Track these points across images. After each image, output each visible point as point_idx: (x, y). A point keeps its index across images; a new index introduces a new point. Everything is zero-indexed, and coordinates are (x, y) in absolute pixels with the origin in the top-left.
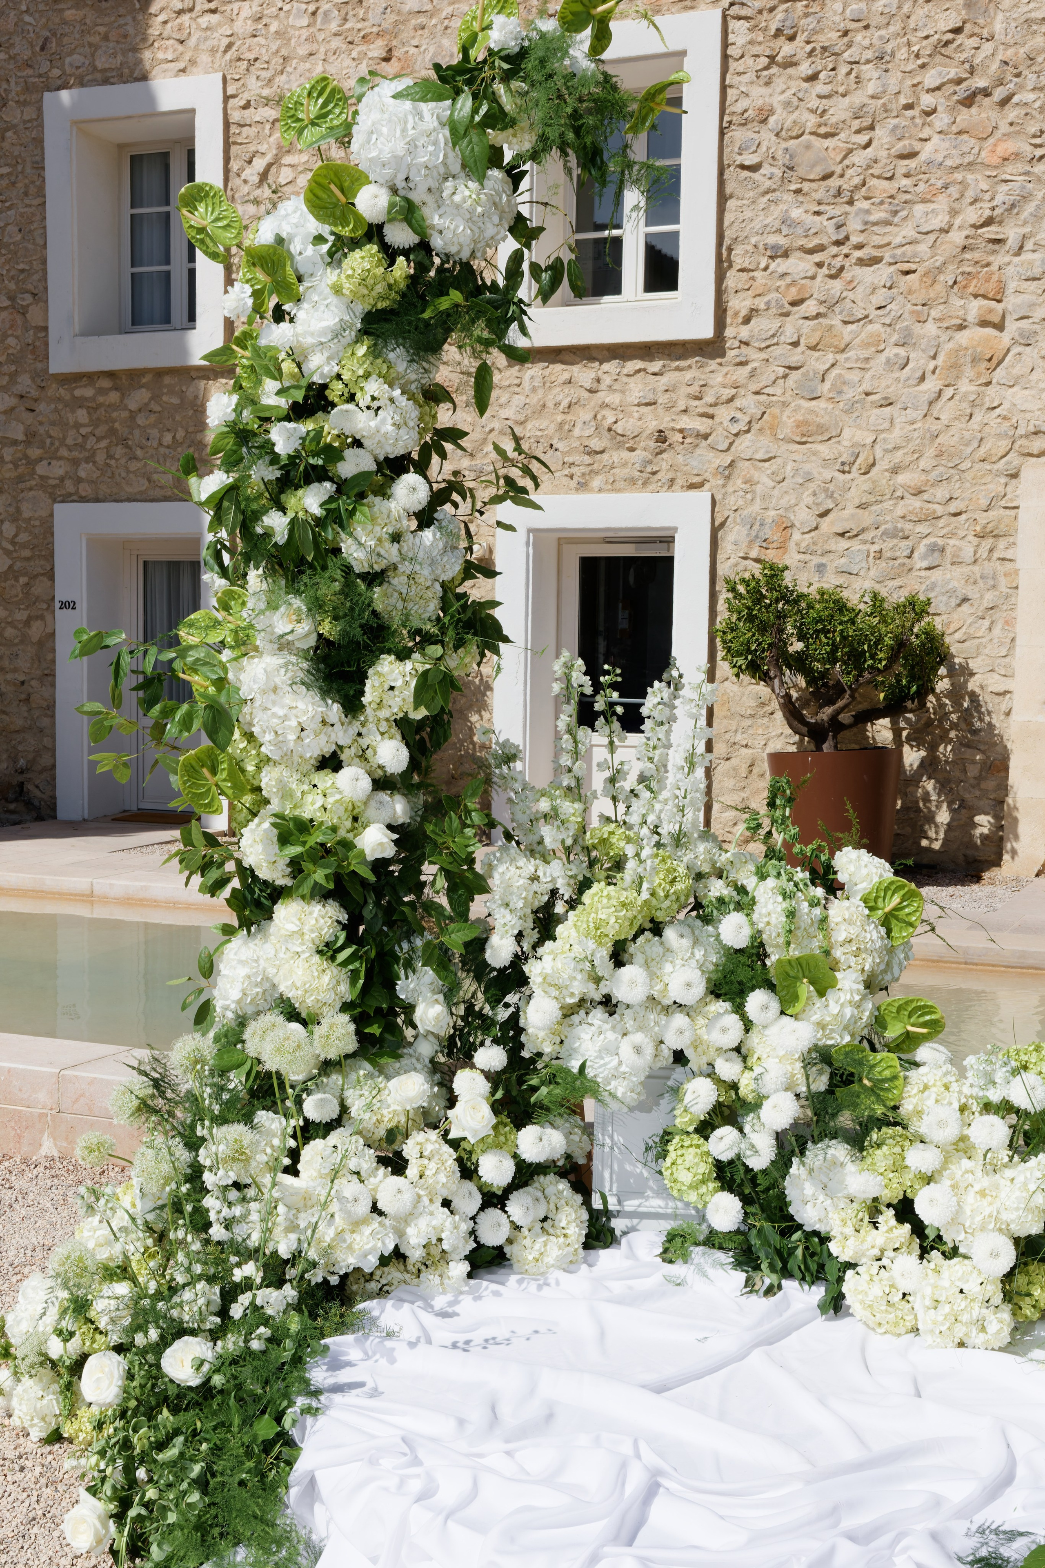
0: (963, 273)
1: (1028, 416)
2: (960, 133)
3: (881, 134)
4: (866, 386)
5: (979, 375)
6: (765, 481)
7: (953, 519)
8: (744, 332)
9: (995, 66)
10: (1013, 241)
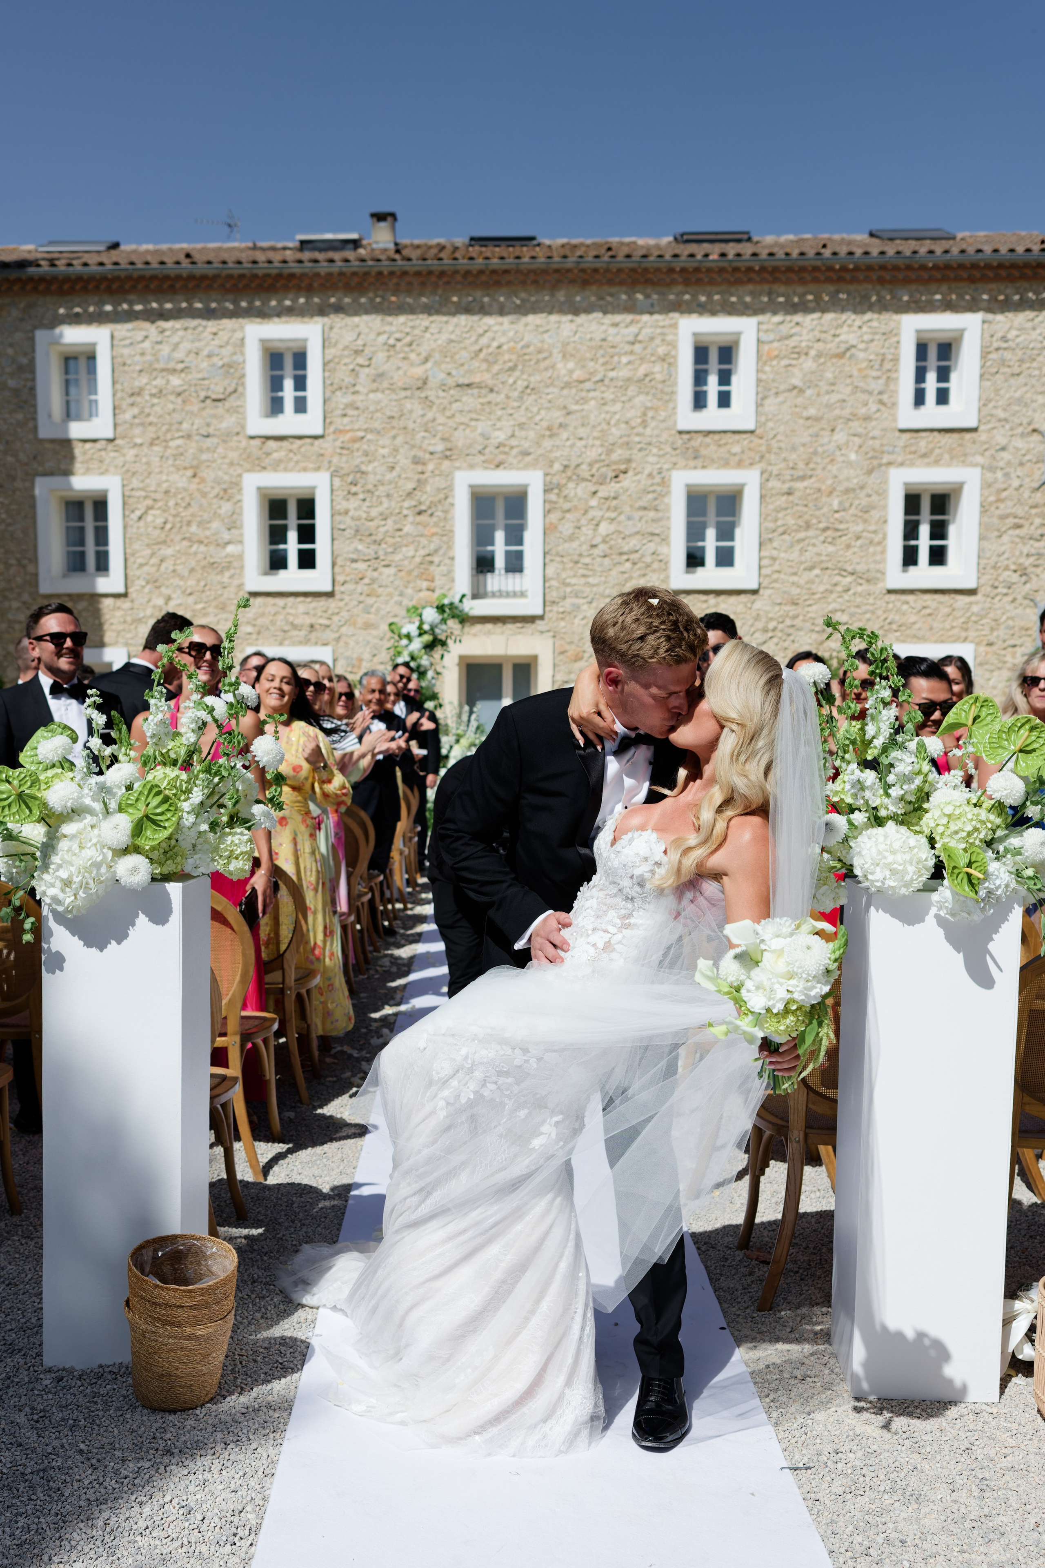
0: (421, 572)
2: (418, 524)
3: (390, 522)
4: (388, 609)
6: (352, 644)
8: (342, 589)
9: (428, 503)
10: (437, 562)
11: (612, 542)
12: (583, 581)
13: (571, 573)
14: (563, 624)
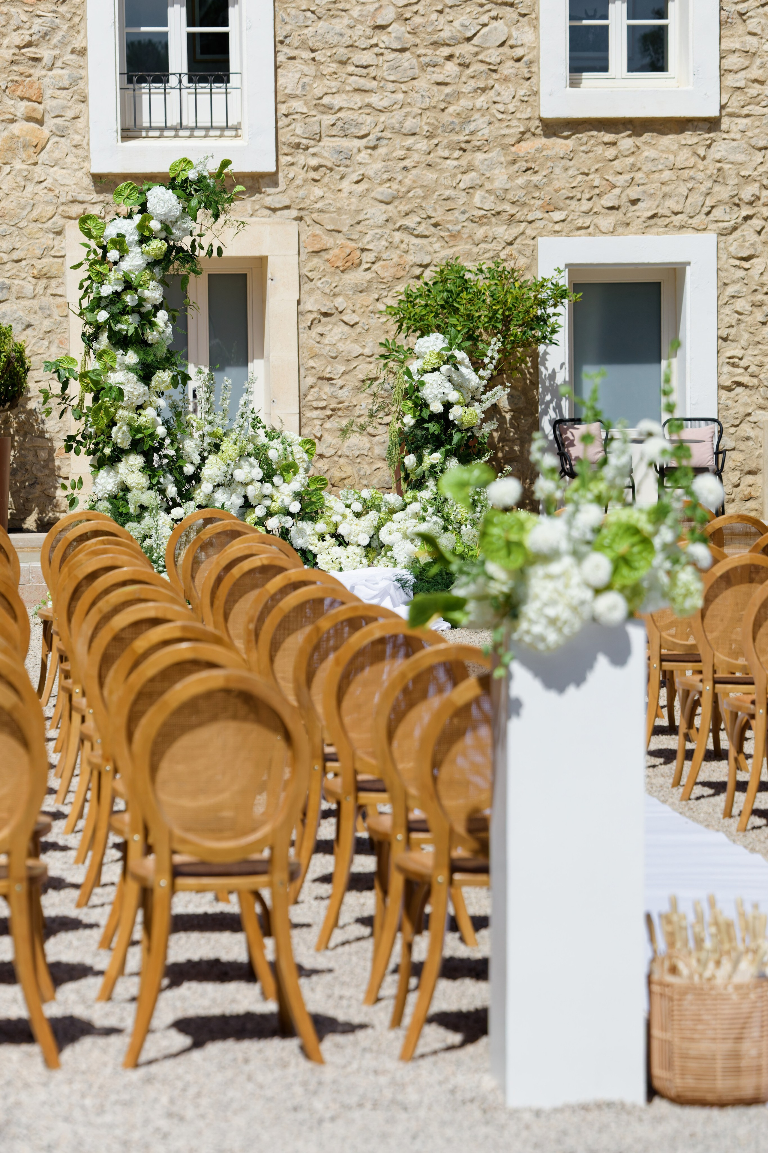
0: (12, 81)
1: (66, 189)
5: (29, 157)
7: (15, 264)
10: (47, 60)
11: (418, 20)
12: (358, 100)
13: (334, 85)
14: (318, 191)
